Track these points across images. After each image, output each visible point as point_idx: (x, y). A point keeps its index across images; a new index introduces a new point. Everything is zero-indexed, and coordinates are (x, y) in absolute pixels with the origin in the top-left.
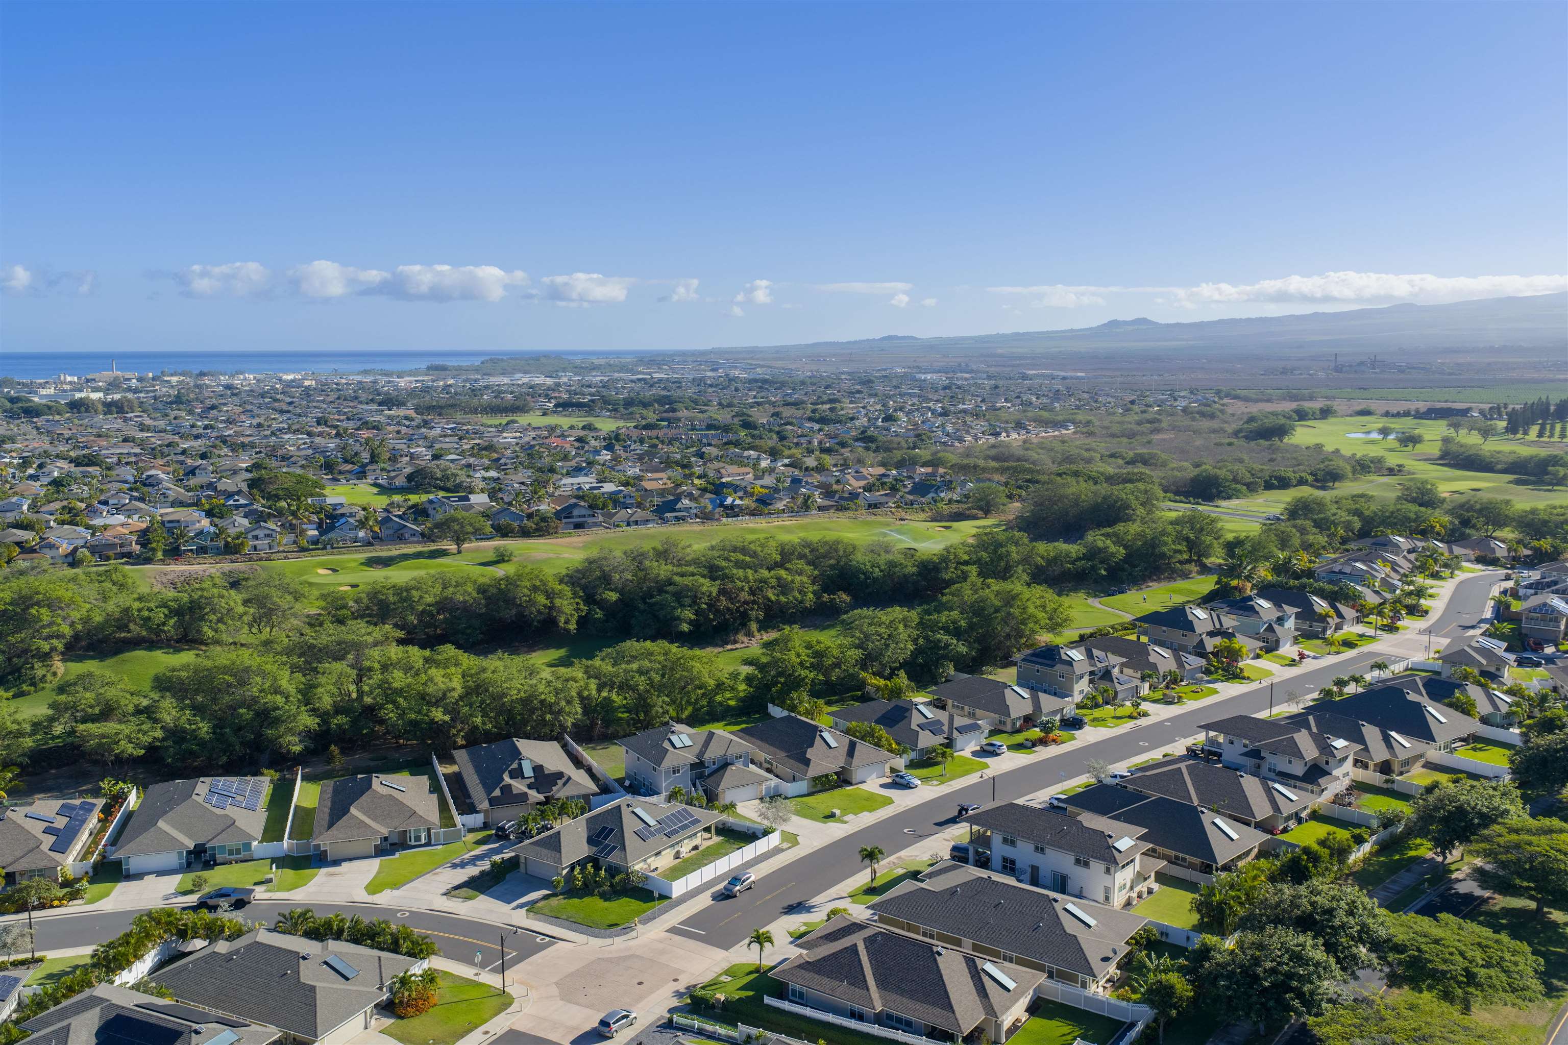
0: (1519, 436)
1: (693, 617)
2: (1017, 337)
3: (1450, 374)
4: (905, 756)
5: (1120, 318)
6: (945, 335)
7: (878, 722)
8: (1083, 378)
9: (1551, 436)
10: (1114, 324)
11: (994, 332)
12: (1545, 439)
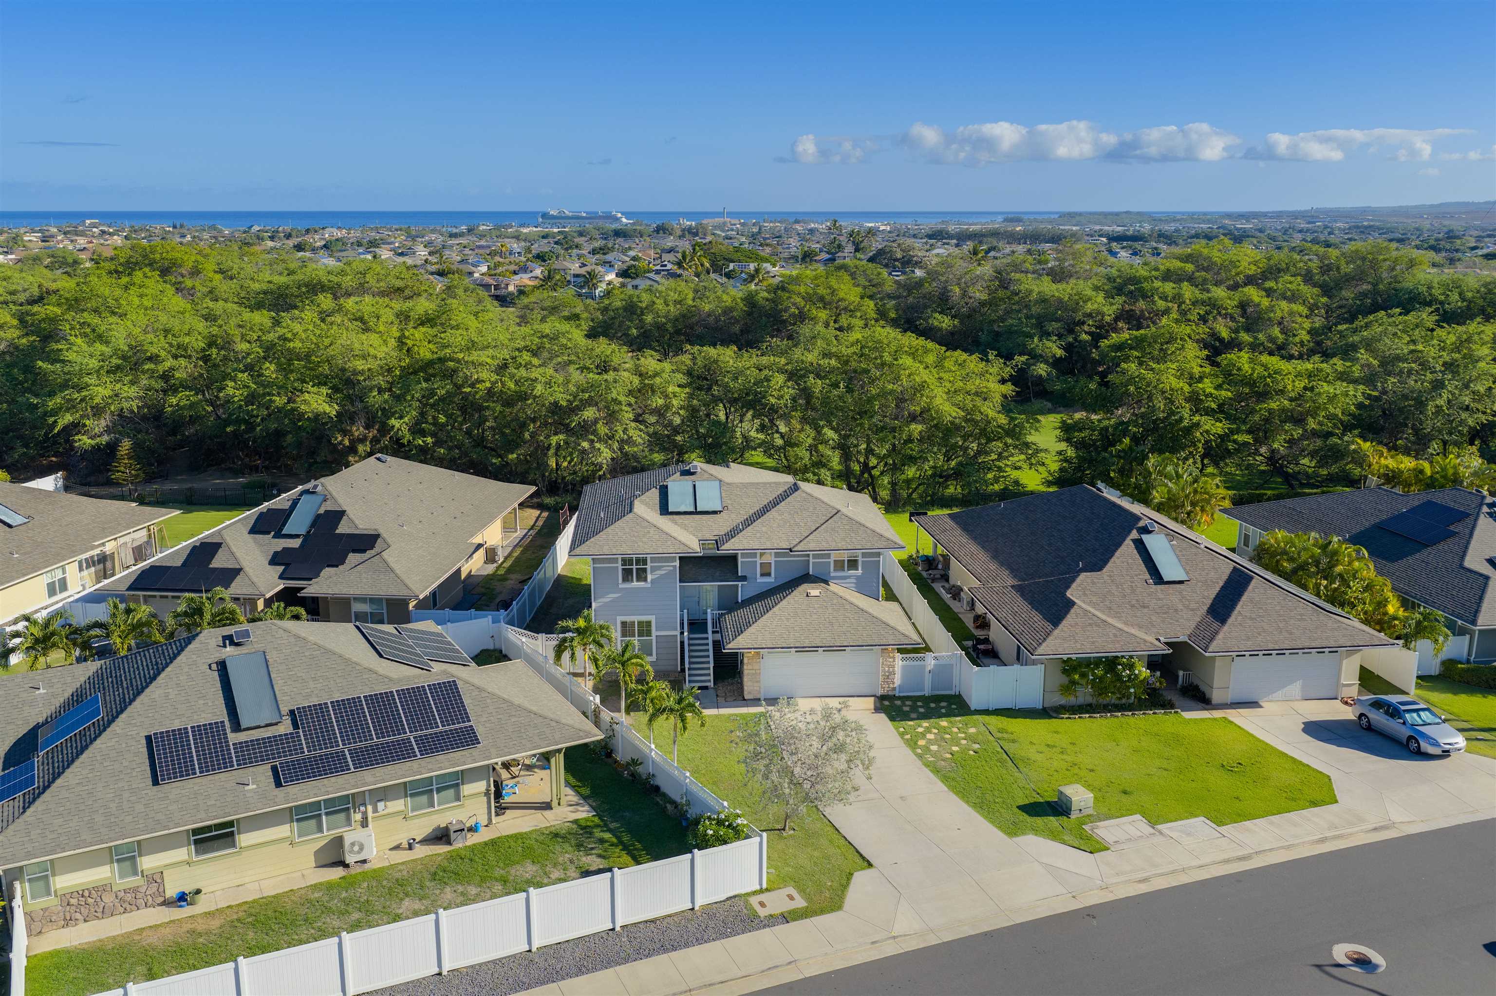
1: (1059, 353)
4: (1423, 644)
7: (1355, 540)
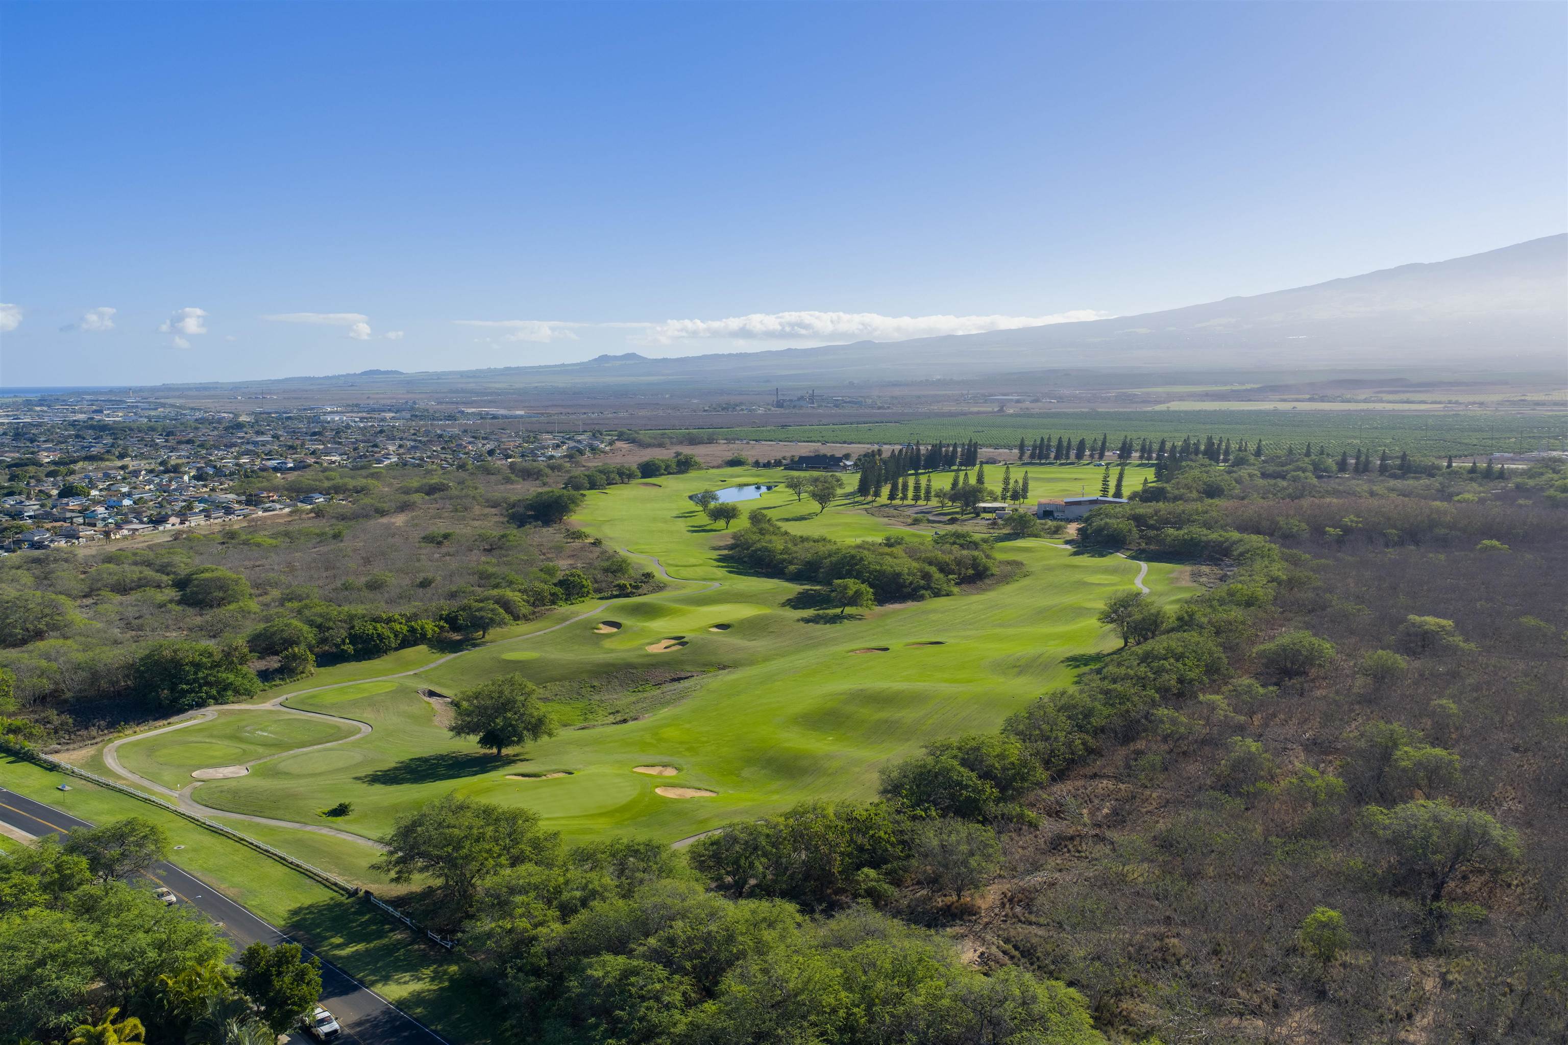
0: (870, 498)
2: (508, 372)
3: (879, 408)
5: (611, 353)
6: (431, 369)
8: (521, 417)
9: (904, 497)
10: (604, 358)
11: (484, 367)
12: (897, 502)
